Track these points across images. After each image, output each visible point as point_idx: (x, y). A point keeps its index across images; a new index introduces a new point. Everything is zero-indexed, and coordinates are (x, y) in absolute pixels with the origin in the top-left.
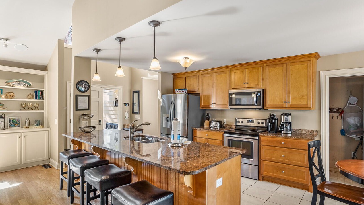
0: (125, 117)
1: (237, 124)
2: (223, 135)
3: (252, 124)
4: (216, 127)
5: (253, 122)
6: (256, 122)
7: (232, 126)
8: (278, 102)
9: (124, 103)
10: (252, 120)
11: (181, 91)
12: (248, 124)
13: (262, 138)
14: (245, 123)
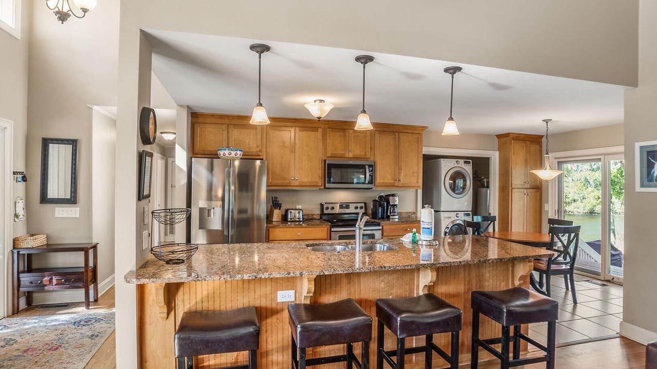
0: (16, 216)
1: (325, 212)
2: (330, 230)
3: (347, 211)
4: (291, 219)
5: (347, 207)
6: (352, 206)
7: (313, 215)
8: (389, 179)
9: (14, 173)
10: (346, 205)
11: (232, 152)
12: (343, 211)
13: (385, 227)
14: (337, 210)
